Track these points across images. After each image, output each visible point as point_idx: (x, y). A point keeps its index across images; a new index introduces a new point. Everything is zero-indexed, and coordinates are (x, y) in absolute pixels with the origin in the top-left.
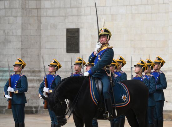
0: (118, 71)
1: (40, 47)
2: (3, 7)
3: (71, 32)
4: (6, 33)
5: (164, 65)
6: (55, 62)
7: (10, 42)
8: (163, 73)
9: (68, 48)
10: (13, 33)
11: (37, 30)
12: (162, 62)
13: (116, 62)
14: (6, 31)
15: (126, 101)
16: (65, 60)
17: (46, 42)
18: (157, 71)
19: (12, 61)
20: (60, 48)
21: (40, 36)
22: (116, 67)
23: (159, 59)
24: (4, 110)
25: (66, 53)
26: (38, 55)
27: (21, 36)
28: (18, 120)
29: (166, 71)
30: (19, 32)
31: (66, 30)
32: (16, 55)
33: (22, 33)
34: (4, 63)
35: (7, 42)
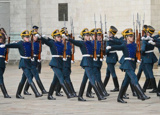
1: (40, 16)
3: (62, 6)
4: (15, 7)
7: (18, 14)
9: (60, 18)
10: (20, 7)
11: (37, 5)
14: (15, 6)
17: (44, 13)
19: (20, 27)
20: (54, 18)
21: (40, 9)
24: (15, 63)
25: (58, 21)
26: (38, 23)
27: (26, 10)
30: (25, 7)
31: (58, 4)
32: (23, 23)
33: (27, 7)
34: (14, 29)
35: (16, 13)
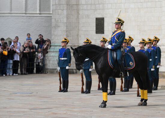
0: (129, 46)
1: (79, 29)
2: (55, 4)
3: (99, 20)
4: (57, 20)
5: (159, 41)
6: (87, 40)
7: (59, 27)
8: (158, 47)
10: (61, 21)
11: (76, 19)
12: (157, 40)
13: (127, 40)
14: (56, 20)
15: (132, 66)
16: (95, 38)
17: (82, 27)
18: (155, 46)
19: (60, 39)
20: (92, 31)
21: (78, 22)
22: (128, 43)
23: (156, 38)
24: (55, 71)
25: (96, 34)
26: (77, 35)
27: (66, 23)
28: (64, 78)
29: (160, 46)
30: (65, 20)
31: (95, 19)
32: (63, 35)
33: (67, 21)
34: (55, 40)
35: (57, 26)
